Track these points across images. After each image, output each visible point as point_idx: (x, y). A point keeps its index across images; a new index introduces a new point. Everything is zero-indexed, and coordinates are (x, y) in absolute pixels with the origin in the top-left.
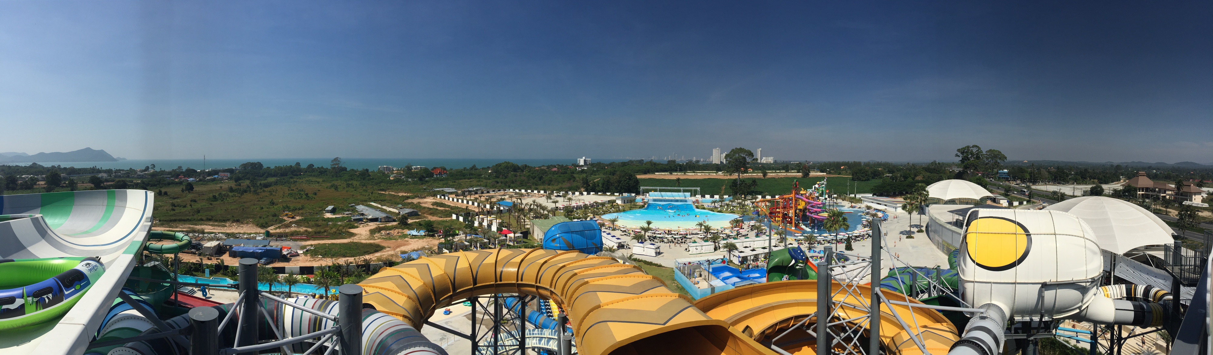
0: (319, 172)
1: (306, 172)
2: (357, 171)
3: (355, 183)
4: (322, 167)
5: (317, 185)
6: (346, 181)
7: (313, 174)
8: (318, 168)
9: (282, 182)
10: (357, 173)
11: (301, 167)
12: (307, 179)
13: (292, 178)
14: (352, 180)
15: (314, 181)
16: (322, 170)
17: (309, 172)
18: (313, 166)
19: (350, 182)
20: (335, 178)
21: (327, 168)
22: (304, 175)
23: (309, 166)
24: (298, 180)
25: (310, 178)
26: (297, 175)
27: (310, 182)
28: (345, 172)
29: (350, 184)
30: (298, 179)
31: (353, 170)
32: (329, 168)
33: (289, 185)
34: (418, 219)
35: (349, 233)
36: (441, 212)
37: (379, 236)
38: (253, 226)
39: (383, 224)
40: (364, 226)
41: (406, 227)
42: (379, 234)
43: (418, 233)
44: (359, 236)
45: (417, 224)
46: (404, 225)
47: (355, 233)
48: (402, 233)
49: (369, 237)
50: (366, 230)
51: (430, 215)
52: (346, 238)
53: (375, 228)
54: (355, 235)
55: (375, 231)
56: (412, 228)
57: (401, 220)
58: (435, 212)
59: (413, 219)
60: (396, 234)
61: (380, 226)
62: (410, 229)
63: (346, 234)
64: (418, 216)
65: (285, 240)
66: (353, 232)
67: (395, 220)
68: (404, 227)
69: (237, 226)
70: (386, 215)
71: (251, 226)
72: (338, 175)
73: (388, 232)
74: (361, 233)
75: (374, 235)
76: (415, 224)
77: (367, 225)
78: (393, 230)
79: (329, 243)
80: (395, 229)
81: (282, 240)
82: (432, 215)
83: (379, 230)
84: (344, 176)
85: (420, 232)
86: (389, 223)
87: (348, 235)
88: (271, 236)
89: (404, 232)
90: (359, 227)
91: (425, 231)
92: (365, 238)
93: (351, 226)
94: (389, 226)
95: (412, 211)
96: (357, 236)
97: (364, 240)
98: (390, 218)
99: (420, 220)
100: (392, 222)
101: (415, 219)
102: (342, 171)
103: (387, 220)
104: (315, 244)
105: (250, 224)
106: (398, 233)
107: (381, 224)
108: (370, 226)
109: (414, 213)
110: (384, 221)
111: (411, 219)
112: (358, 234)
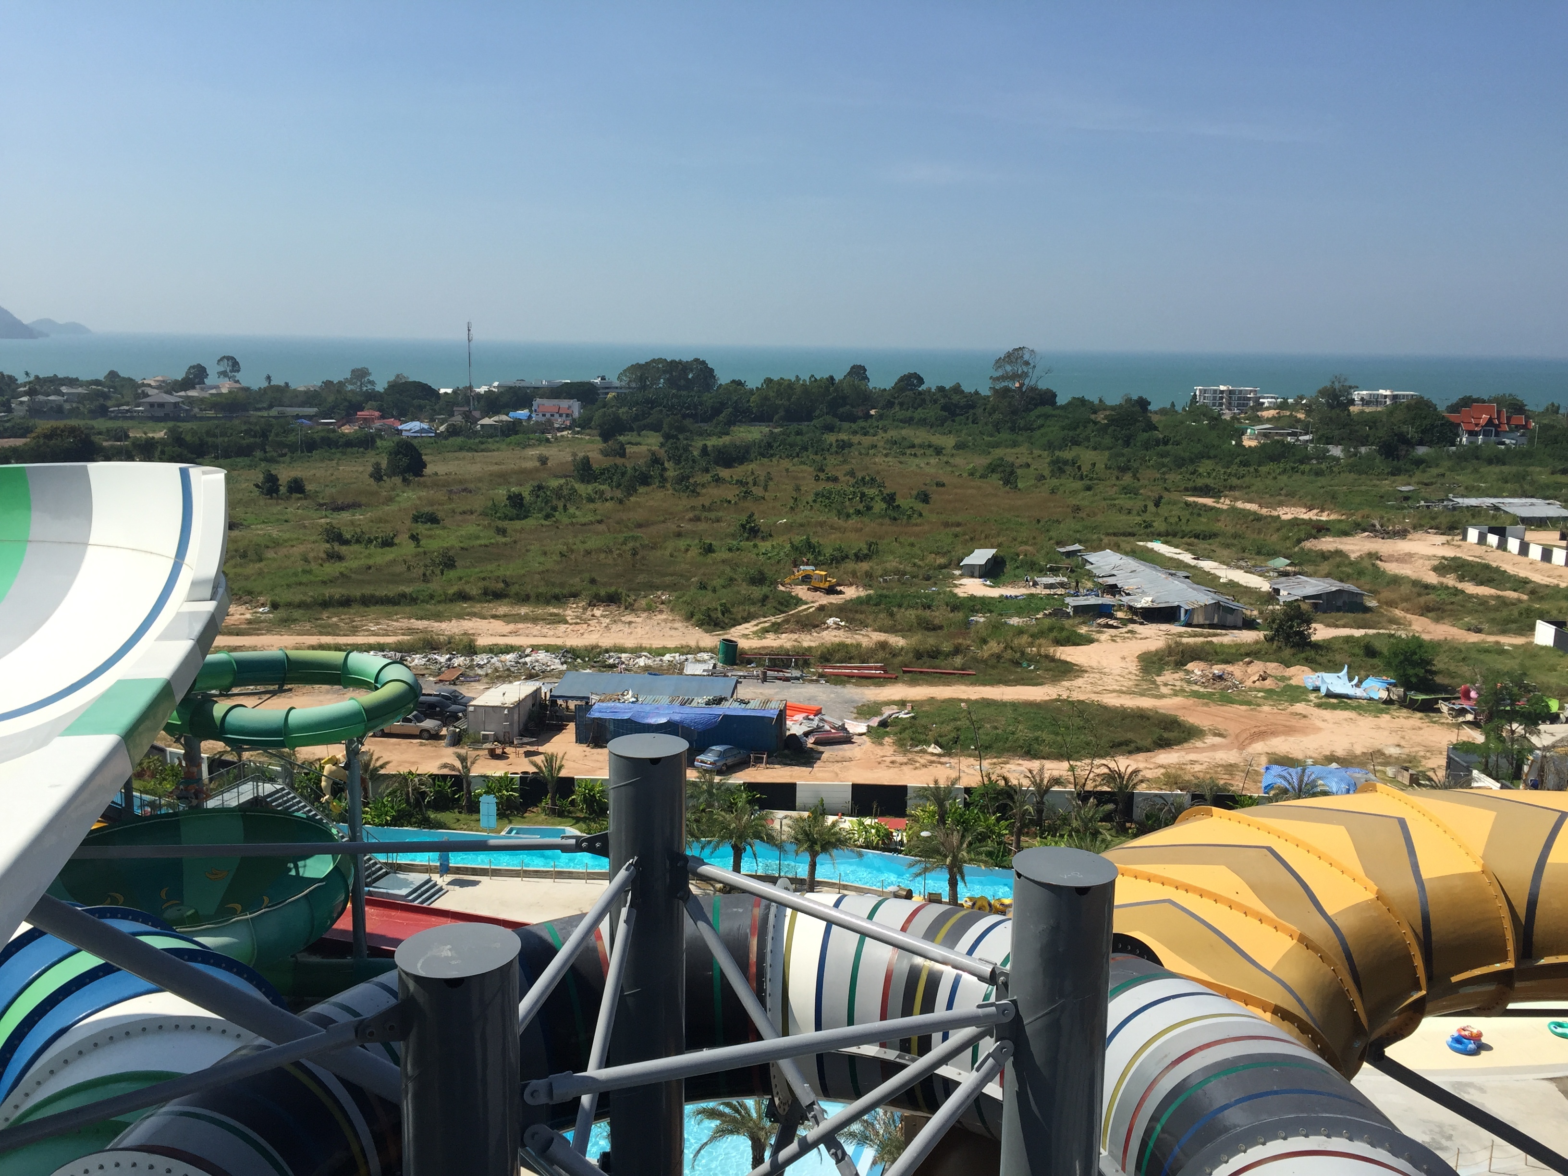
0: (944, 408)
1: (890, 404)
2: (1102, 406)
3: (1087, 456)
4: (957, 389)
5: (933, 461)
6: (1050, 446)
7: (919, 413)
8: (941, 389)
9: (791, 446)
10: (1100, 417)
11: (871, 385)
12: (892, 434)
13: (830, 429)
14: (1076, 443)
15: (921, 446)
16: (956, 398)
17: (901, 404)
18: (921, 381)
19: (1068, 455)
20: (1005, 435)
21: (977, 393)
22: (881, 417)
23: (902, 379)
24: (856, 439)
25: (907, 432)
26: (853, 419)
27: (903, 447)
28: (1048, 409)
29: (1066, 462)
30: (855, 433)
31: (1082, 402)
32: (985, 391)
33: (818, 458)
34: (1359, 627)
35: (1053, 664)
36: (1480, 604)
37: (1178, 683)
38: (671, 618)
39: (1195, 636)
40: (1118, 639)
41: (1303, 655)
42: (1176, 676)
43: (1358, 685)
44: (1092, 675)
45: (1357, 651)
46: (1292, 647)
47: (1077, 665)
48: (1279, 680)
49: (1136, 682)
50: (1126, 654)
51: (1422, 615)
52: (1040, 680)
53: (1162, 650)
54: (1078, 671)
55: (1161, 660)
56: (1329, 661)
57: (1281, 626)
58: (1452, 603)
59: (1337, 626)
60: (1254, 682)
61: (1185, 640)
62: (1320, 664)
63: (1039, 665)
64: (1360, 616)
65: (797, 679)
66: (1068, 659)
67: (1254, 620)
68: (1294, 655)
69: (608, 621)
70: (1213, 599)
71: (665, 621)
72: (1022, 423)
73: (1216, 672)
74: (1105, 665)
75: (1156, 678)
76: (1346, 647)
77: (1129, 635)
78: (1241, 663)
79: (973, 697)
80: (1252, 662)
81: (787, 679)
82: (1430, 615)
83: (1178, 658)
84: (1042, 426)
85: (1364, 685)
86: (1224, 632)
87: (1050, 670)
88: (742, 662)
89: (1290, 678)
90: (1098, 640)
91: (1390, 684)
92: (1118, 688)
93: (1064, 634)
94: (1222, 645)
95: (1334, 589)
96: (1086, 675)
97: (1114, 694)
98: (1232, 611)
99: (1371, 632)
100: (1240, 629)
101: (1344, 626)
102: (1036, 406)
103: (1216, 621)
104: (918, 698)
105: (661, 612)
106: (1264, 679)
107: (1190, 636)
108: (1141, 639)
109: (1345, 598)
110: (1201, 621)
111: (1328, 625)
112: (1088, 669)
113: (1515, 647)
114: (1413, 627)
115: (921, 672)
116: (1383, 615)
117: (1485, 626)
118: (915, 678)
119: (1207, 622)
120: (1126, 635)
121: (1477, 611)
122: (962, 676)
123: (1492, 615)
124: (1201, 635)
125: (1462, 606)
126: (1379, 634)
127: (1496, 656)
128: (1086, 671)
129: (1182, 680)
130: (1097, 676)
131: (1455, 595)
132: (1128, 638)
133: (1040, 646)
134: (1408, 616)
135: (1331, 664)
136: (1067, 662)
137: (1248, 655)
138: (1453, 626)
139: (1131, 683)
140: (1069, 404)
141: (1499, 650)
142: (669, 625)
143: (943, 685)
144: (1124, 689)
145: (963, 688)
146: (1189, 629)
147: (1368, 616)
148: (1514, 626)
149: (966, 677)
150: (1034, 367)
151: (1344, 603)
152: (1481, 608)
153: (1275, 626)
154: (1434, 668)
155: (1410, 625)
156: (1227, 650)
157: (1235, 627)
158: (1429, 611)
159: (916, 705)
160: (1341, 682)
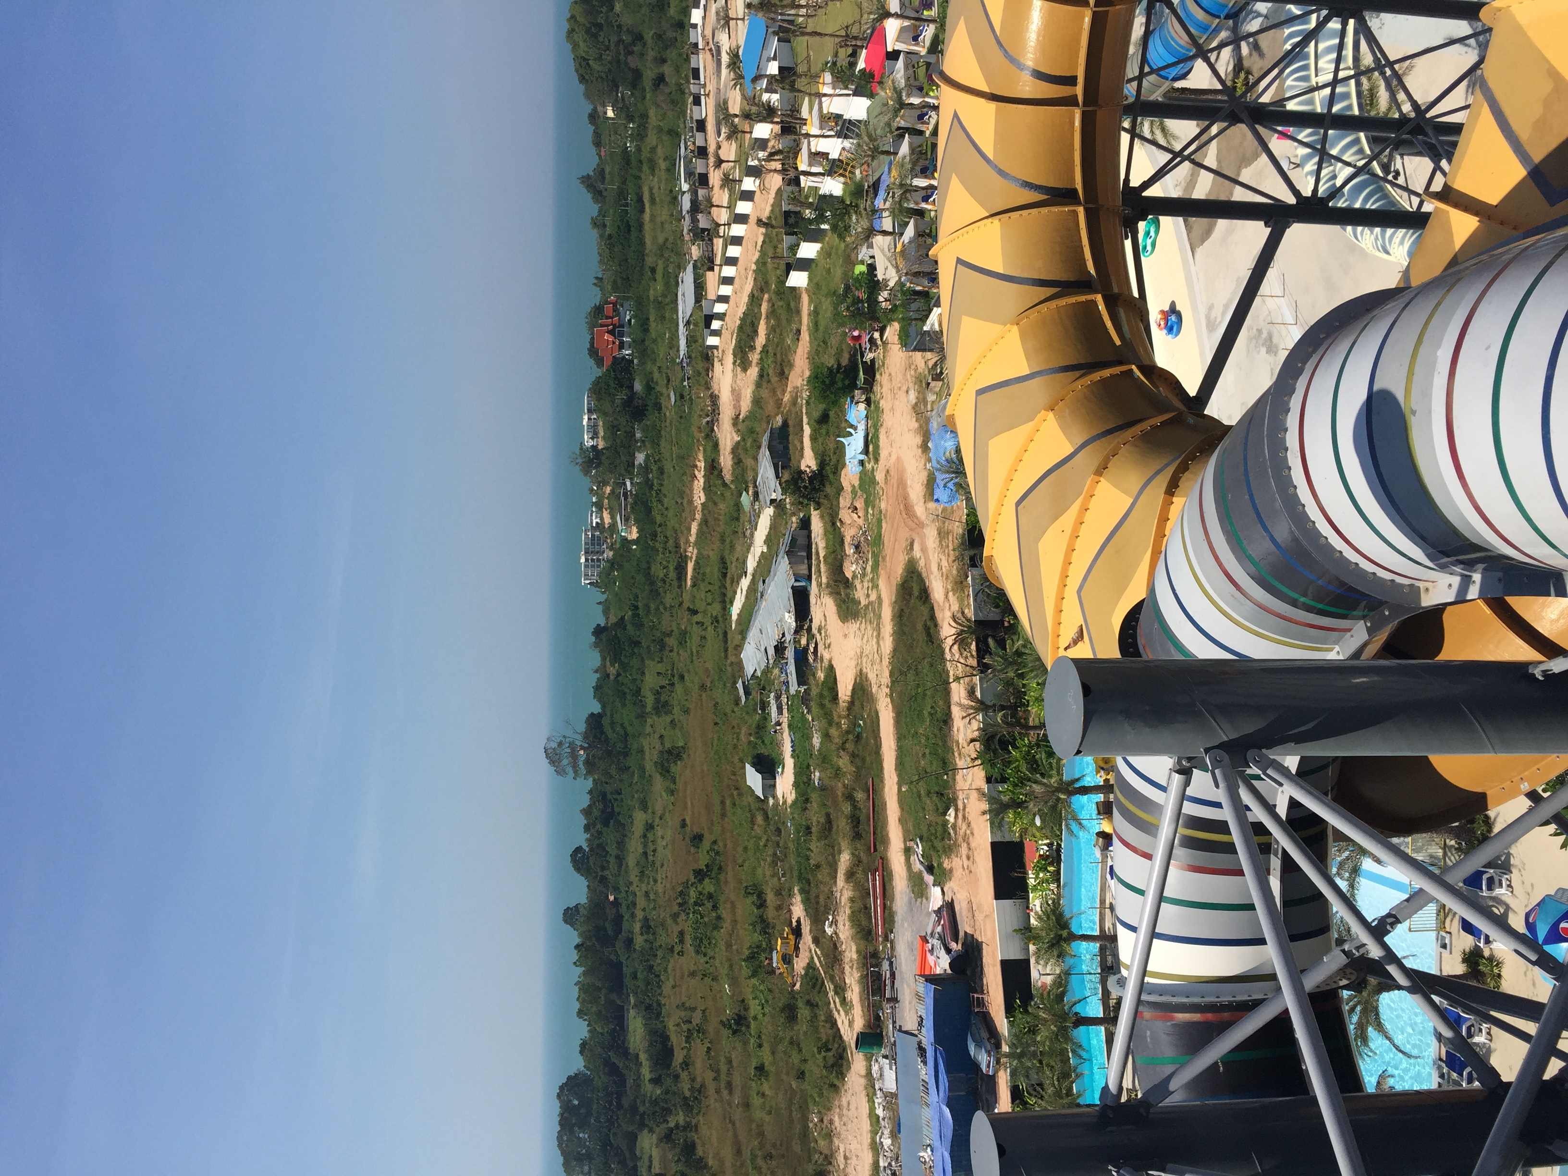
0: (606, 824)
2: (602, 670)
3: (651, 681)
4: (587, 812)
5: (659, 832)
6: (642, 716)
7: (612, 849)
8: (587, 828)
9: (648, 983)
10: (612, 671)
11: (584, 901)
12: (633, 876)
13: (629, 942)
14: (639, 691)
15: (645, 845)
16: (596, 813)
17: (603, 868)
18: (579, 849)
19: (650, 700)
20: (632, 761)
21: (590, 792)
22: (616, 889)
23: (578, 869)
24: (640, 915)
25: (631, 861)
26: (619, 919)
27: (647, 864)
28: (606, 721)
29: (657, 701)
30: (633, 915)
31: (598, 688)
32: (589, 784)
33: (660, 953)
34: (802, 430)
35: (857, 703)
36: (775, 332)
37: (866, 584)
38: (838, 1110)
39: (820, 572)
40: (828, 642)
41: (831, 476)
42: (859, 586)
43: (855, 428)
44: (864, 664)
45: (823, 431)
46: (824, 486)
47: (856, 679)
48: (856, 496)
49: (868, 623)
50: (841, 634)
51: (788, 379)
52: (873, 714)
53: (835, 601)
54: (861, 678)
55: (844, 601)
56: (835, 453)
57: (804, 496)
58: (775, 354)
59: (802, 448)
60: (859, 517)
61: (824, 580)
62: (838, 461)
63: (858, 716)
64: (791, 429)
65: (891, 964)
66: (850, 688)
67: (801, 520)
68: (831, 483)
70: (783, 557)
71: (841, 1116)
72: (620, 746)
73: (852, 551)
74: (853, 653)
75: (862, 605)
76: (820, 440)
77: (823, 632)
78: (842, 529)
79: (895, 779)
80: (840, 520)
81: (893, 975)
82: (786, 372)
83: (841, 586)
84: (622, 725)
85: (854, 423)
86: (814, 546)
87: (862, 705)
88: (879, 1026)
89: (853, 486)
90: (830, 661)
91: (852, 401)
92: (875, 640)
93: (826, 693)
94: (826, 548)
95: (768, 453)
96: (864, 670)
97: (881, 643)
98: (793, 541)
99: (805, 419)
100: (810, 532)
101: (802, 442)
102: (602, 732)
103: (804, 554)
104: (901, 835)
105: (831, 1122)
106: (856, 509)
107: (820, 576)
108: (826, 620)
109: (774, 443)
110: (805, 566)
111: (802, 456)
112: (859, 668)
113: (810, 302)
114: (799, 385)
115: (874, 833)
116: (789, 410)
117: (794, 327)
118: (880, 840)
119: (806, 561)
120: (823, 634)
121: (781, 334)
122: (875, 790)
123: (784, 322)
124: (818, 565)
125: (777, 346)
126: (806, 413)
127: (820, 316)
128: (861, 670)
129: (862, 582)
130: (864, 660)
131: (767, 352)
132: (826, 632)
133: (840, 717)
134: (789, 389)
135: (837, 451)
136: (853, 689)
137: (834, 524)
138: (795, 352)
139: (869, 628)
140: (600, 700)
141: (815, 314)
142: (845, 1111)
143: (886, 810)
144: (875, 634)
145: (887, 789)
146: (814, 577)
147: (790, 423)
148: (792, 304)
149: (876, 787)
150: (564, 737)
151: (780, 443)
152: (778, 331)
153: (806, 502)
154: (835, 366)
155: (797, 387)
156: (831, 543)
157: (809, 537)
158: (784, 372)
159: (908, 837)
160: (853, 442)
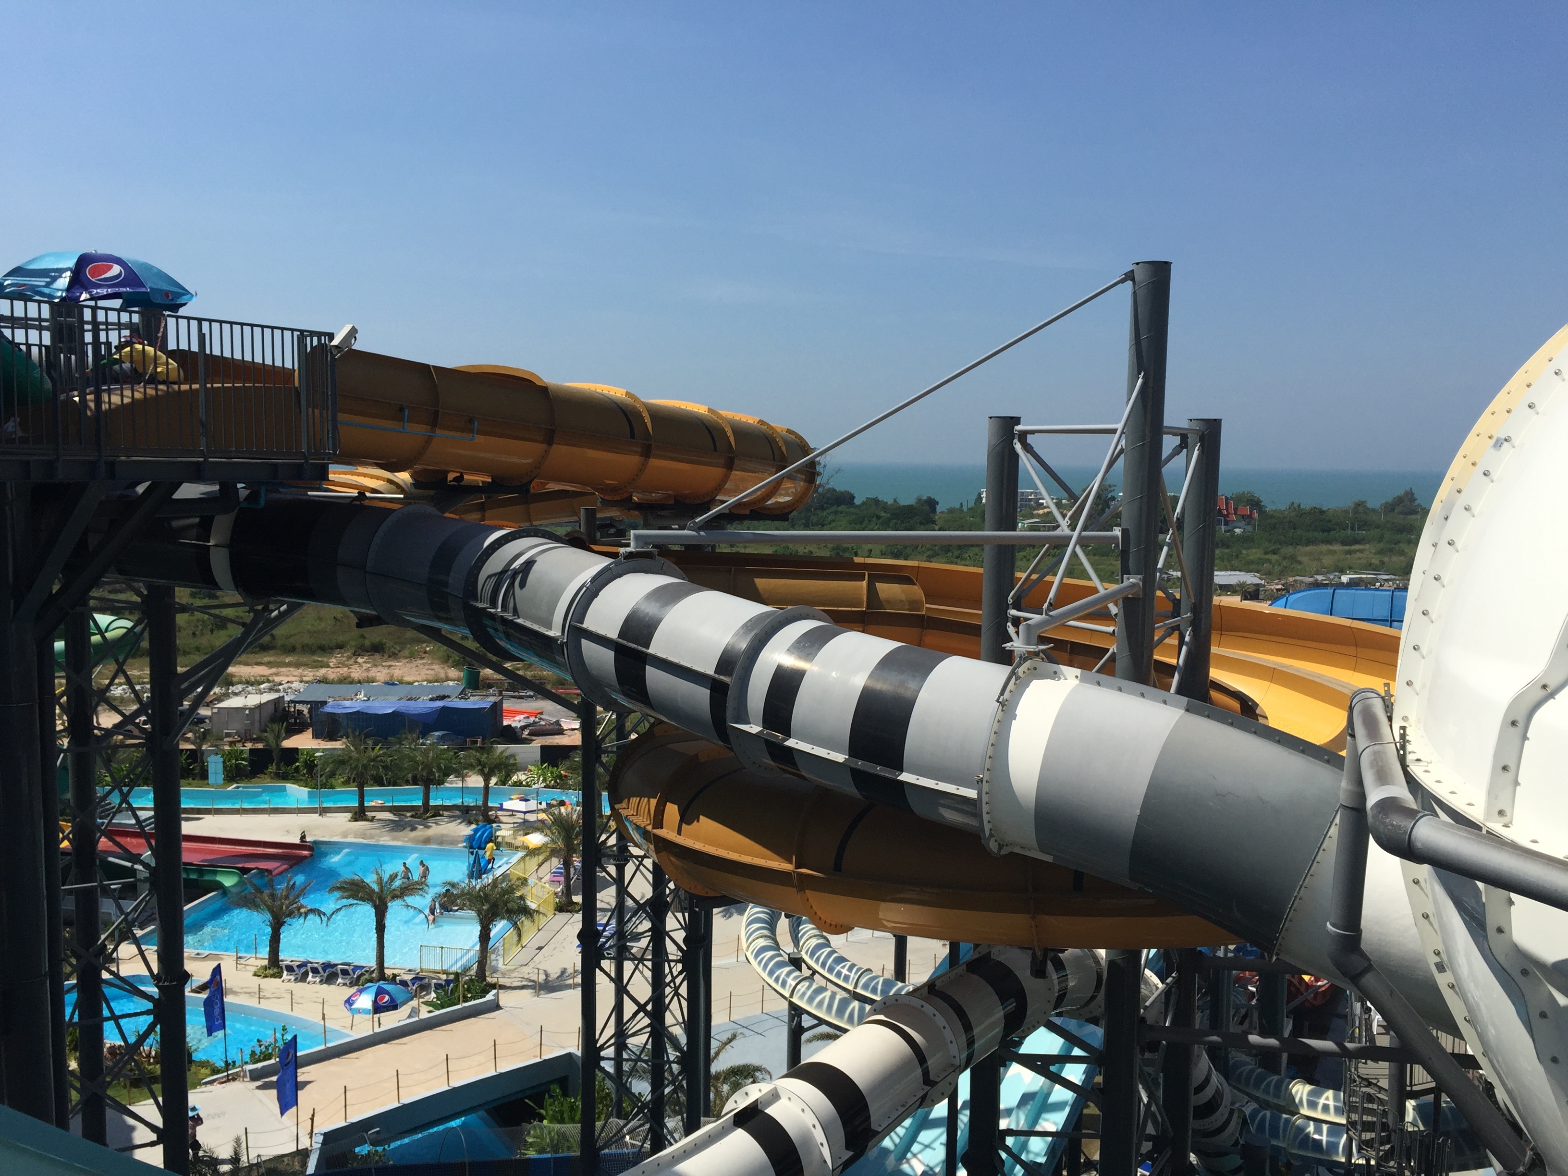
31: (874, 500)
65: (531, 697)
69: (369, 665)
81: (521, 697)
140: (864, 503)
